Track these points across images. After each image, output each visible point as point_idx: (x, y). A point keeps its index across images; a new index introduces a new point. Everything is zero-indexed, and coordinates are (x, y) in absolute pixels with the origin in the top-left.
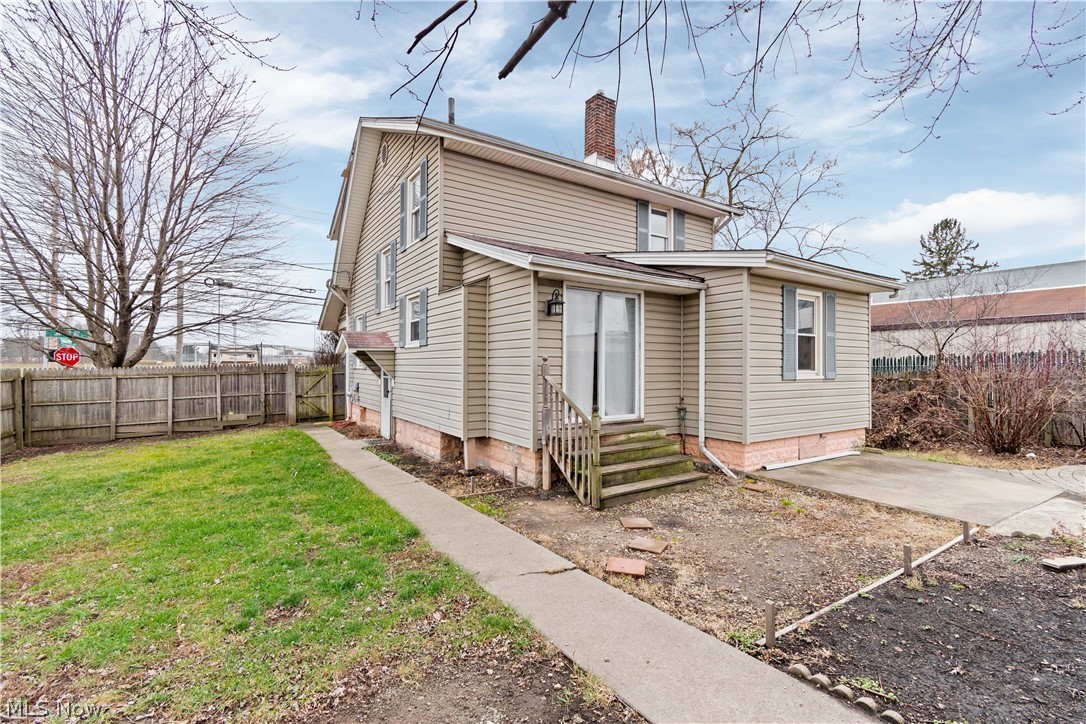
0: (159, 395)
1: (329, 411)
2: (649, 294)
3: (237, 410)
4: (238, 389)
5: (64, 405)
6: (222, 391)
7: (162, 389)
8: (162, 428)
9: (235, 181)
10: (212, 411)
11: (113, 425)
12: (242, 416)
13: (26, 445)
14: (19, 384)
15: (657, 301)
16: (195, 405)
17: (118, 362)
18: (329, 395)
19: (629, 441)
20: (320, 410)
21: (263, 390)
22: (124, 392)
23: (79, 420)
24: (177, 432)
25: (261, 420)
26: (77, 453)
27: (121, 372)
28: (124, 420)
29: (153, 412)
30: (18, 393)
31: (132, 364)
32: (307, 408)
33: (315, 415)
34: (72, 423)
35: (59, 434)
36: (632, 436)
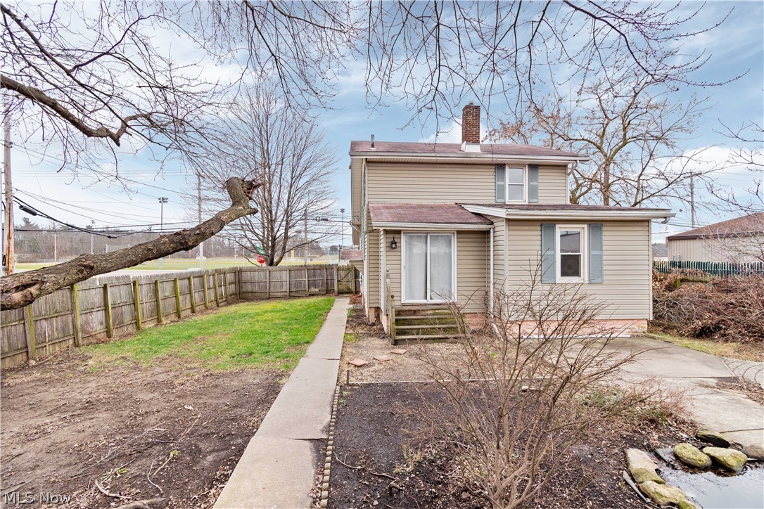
0: (284, 279)
1: (353, 288)
2: (459, 232)
3: (315, 287)
4: (315, 276)
5: (252, 282)
6: (308, 278)
7: (285, 276)
8: (285, 294)
9: (312, 174)
10: (305, 287)
11: (268, 291)
12: (317, 290)
13: (240, 298)
14: (237, 273)
15: (467, 236)
16: (298, 284)
17: (271, 264)
18: (353, 280)
19: (435, 314)
20: (349, 288)
21: (325, 277)
22: (271, 277)
23: (257, 289)
24: (291, 296)
25: (325, 292)
26: (252, 303)
27: (271, 268)
28: (272, 290)
29: (282, 286)
30: (237, 277)
31: (277, 263)
32: (343, 287)
33: (347, 291)
34: (254, 290)
35: (250, 295)
36: (437, 311)
